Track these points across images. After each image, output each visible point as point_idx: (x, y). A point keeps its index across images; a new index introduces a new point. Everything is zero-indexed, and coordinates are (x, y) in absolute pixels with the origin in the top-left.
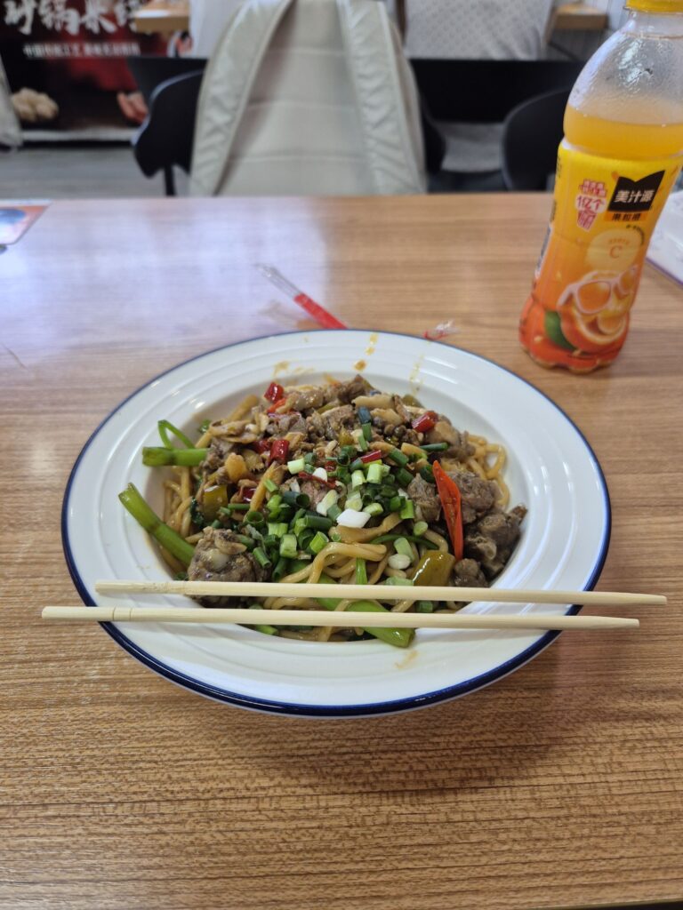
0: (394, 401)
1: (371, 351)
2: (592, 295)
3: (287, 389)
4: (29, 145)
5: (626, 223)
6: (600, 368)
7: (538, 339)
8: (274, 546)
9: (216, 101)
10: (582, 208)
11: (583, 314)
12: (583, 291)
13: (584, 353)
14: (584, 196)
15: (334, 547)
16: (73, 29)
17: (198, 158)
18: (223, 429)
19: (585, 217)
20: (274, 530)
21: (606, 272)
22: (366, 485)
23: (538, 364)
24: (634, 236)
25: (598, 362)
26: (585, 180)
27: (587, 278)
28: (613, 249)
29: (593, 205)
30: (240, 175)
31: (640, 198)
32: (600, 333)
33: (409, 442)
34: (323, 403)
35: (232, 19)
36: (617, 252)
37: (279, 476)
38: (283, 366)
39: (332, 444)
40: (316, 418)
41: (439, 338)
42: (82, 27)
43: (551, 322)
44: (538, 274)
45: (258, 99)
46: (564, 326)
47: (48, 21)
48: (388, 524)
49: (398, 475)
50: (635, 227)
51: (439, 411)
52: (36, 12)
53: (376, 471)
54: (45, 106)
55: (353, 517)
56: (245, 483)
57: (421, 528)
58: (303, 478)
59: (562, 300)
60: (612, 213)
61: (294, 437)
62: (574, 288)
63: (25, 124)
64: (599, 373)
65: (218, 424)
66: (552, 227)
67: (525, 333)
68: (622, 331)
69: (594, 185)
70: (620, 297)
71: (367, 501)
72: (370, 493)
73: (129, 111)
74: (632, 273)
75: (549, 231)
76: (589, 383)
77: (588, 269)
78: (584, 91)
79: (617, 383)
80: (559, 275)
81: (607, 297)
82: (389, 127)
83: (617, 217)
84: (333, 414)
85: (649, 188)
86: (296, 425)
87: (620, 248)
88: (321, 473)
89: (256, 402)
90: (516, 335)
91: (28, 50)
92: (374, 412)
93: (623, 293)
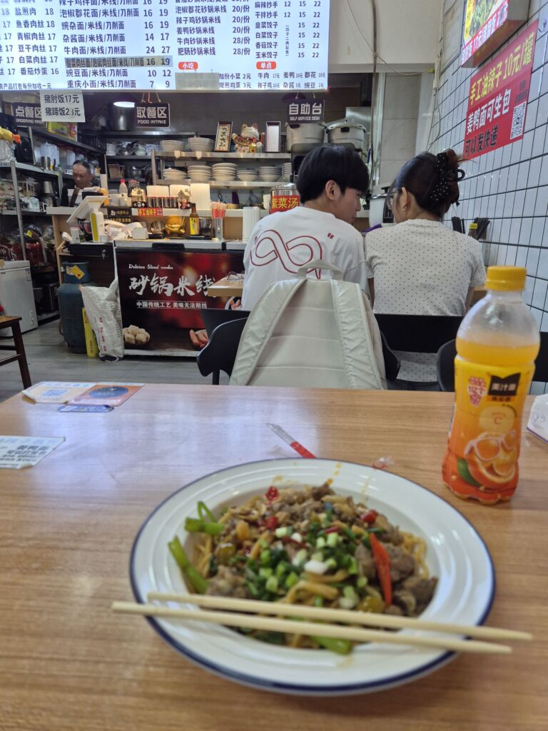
0: (349, 500)
1: (337, 473)
2: (486, 448)
3: (280, 491)
4: (127, 357)
5: (501, 403)
6: (500, 502)
7: (454, 477)
8: (263, 583)
9: (252, 334)
10: (472, 393)
11: (482, 461)
12: (479, 444)
13: (486, 489)
14: (471, 386)
15: (302, 584)
16: (169, 293)
17: (237, 366)
18: (238, 510)
19: (475, 398)
20: (264, 573)
21: (494, 433)
22: (326, 548)
23: (456, 496)
24: (509, 412)
25: (499, 496)
26: (471, 377)
27: (481, 437)
28: (496, 419)
29: (478, 392)
30: (263, 376)
31: (507, 388)
32: (497, 475)
33: (358, 525)
34: (302, 499)
35: (267, 291)
36: (498, 421)
37: (270, 540)
38: (279, 478)
39: (306, 522)
40: (297, 508)
41: (383, 467)
42: (174, 293)
43: (461, 465)
44: (450, 434)
45: (278, 334)
46: (470, 469)
47: (154, 289)
48: (340, 576)
49: (348, 544)
50: (508, 406)
51: (379, 511)
52: (148, 283)
53: (333, 539)
54: (143, 335)
55: (316, 565)
56: (247, 543)
57: (363, 581)
58: (286, 540)
59: (466, 451)
60: (491, 397)
61: (281, 516)
62: (473, 443)
63: (128, 345)
64: (501, 505)
65: (234, 508)
66: (455, 405)
67: (445, 475)
68: (513, 475)
69: (477, 380)
70: (507, 451)
71: (325, 558)
72: (328, 552)
73: (195, 340)
74: (512, 436)
75: (454, 407)
76: (494, 511)
77: (481, 431)
78: (465, 329)
79: (515, 512)
80: (463, 434)
81: (496, 450)
82: (361, 352)
83: (494, 399)
84: (309, 505)
85: (513, 382)
86: (284, 509)
87: (501, 418)
88: (297, 537)
89: (260, 499)
90: (440, 476)
91: (139, 304)
92: (335, 505)
93: (508, 448)
